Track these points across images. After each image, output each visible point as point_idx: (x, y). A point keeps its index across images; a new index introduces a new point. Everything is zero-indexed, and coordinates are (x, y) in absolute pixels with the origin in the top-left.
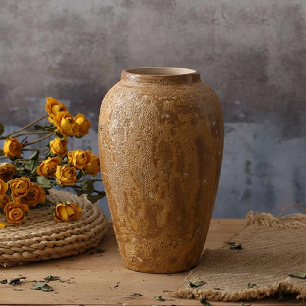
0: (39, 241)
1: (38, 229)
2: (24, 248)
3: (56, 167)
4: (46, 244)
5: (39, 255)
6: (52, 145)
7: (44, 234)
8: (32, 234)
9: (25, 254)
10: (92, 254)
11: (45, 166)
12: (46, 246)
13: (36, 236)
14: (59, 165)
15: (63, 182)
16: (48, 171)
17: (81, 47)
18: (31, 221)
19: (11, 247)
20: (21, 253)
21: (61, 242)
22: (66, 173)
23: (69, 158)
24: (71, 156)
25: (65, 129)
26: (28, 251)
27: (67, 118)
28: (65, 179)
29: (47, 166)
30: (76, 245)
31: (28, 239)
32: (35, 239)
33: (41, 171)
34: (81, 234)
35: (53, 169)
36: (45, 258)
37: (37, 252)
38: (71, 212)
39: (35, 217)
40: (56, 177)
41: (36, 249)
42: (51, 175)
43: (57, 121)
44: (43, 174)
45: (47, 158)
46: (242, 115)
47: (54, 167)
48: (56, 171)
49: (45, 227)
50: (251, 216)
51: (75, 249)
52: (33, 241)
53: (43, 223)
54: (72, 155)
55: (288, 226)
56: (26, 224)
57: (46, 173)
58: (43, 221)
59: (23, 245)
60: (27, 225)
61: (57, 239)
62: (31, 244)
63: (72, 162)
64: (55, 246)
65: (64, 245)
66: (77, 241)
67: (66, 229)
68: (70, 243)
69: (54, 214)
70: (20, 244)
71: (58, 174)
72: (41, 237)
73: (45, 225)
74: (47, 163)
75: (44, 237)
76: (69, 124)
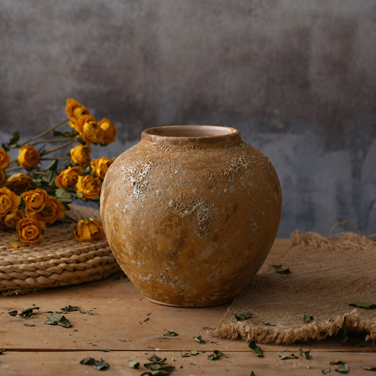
0: (56, 264)
1: (56, 249)
2: (39, 272)
3: (77, 178)
4: (65, 268)
5: (56, 281)
6: (73, 153)
7: (63, 256)
8: (49, 255)
9: (40, 280)
10: (118, 278)
11: (65, 176)
12: (64, 270)
13: (52, 258)
14: (81, 175)
15: (85, 194)
16: (67, 182)
17: (107, 44)
18: (48, 241)
19: (24, 271)
20: (35, 277)
21: (82, 265)
22: (89, 185)
23: (92, 166)
24: (94, 165)
25: (88, 134)
26: (43, 275)
27: (91, 122)
28: (88, 192)
29: (67, 177)
30: (100, 268)
31: (44, 262)
32: (51, 261)
33: (60, 182)
34: (105, 255)
35: (74, 180)
36: (63, 284)
37: (54, 277)
38: (94, 230)
39: (54, 236)
40: (77, 189)
41: (53, 273)
42: (71, 187)
43: (79, 125)
44: (63, 187)
45: (67, 168)
46: (281, 126)
47: (75, 178)
48: (77, 182)
49: (64, 247)
50: (297, 235)
51: (98, 273)
52: (49, 264)
53: (61, 243)
54: (96, 163)
55: (338, 247)
56: (42, 244)
57: (65, 184)
58: (62, 241)
59: (37, 269)
60: (44, 245)
61: (78, 262)
62: (47, 268)
63: (95, 172)
64: (75, 270)
65: (85, 268)
66: (101, 263)
67: (89, 250)
68: (94, 266)
69: (75, 233)
70: (34, 268)
71: (79, 185)
72: (59, 259)
73: (64, 245)
74: (67, 174)
75: (62, 259)
76: (93, 129)
